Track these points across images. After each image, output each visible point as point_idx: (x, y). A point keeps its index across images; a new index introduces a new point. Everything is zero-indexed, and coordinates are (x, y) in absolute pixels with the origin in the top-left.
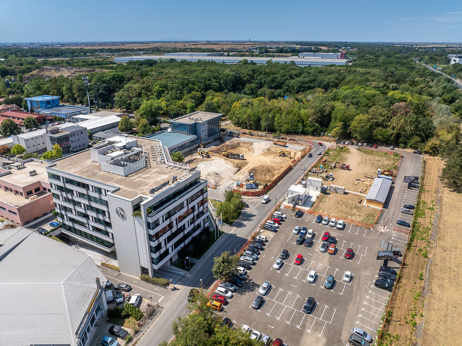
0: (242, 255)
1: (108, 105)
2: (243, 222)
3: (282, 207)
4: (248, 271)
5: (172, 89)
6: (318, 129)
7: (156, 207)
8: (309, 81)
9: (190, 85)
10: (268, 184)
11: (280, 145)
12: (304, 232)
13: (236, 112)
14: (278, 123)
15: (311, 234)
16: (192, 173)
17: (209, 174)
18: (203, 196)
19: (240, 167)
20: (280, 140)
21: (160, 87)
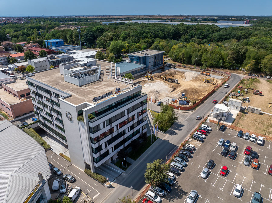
0: (172, 160)
1: (92, 46)
2: (175, 131)
3: (208, 121)
4: (177, 177)
5: (133, 36)
6: (234, 65)
7: (98, 114)
8: (226, 34)
9: (145, 34)
10: (197, 102)
11: (205, 75)
12: (228, 144)
13: (174, 52)
14: (204, 59)
15: (234, 147)
16: (134, 87)
17: (151, 92)
18: (143, 108)
19: (175, 88)
20: (206, 71)
21: (125, 35)
